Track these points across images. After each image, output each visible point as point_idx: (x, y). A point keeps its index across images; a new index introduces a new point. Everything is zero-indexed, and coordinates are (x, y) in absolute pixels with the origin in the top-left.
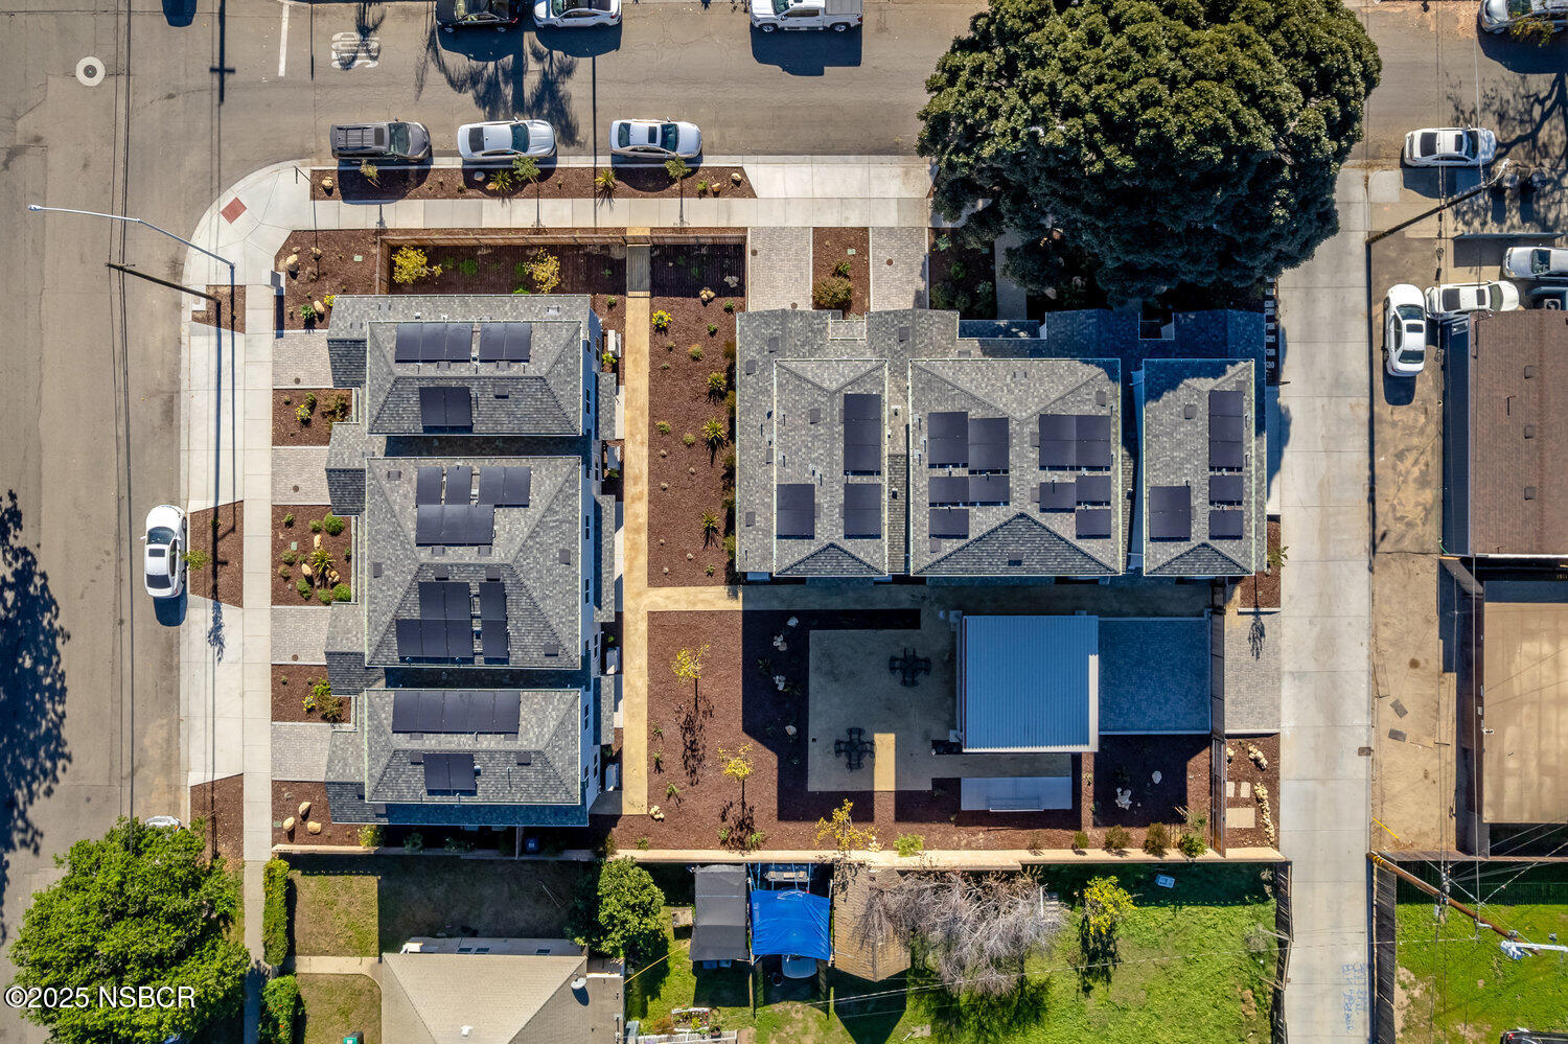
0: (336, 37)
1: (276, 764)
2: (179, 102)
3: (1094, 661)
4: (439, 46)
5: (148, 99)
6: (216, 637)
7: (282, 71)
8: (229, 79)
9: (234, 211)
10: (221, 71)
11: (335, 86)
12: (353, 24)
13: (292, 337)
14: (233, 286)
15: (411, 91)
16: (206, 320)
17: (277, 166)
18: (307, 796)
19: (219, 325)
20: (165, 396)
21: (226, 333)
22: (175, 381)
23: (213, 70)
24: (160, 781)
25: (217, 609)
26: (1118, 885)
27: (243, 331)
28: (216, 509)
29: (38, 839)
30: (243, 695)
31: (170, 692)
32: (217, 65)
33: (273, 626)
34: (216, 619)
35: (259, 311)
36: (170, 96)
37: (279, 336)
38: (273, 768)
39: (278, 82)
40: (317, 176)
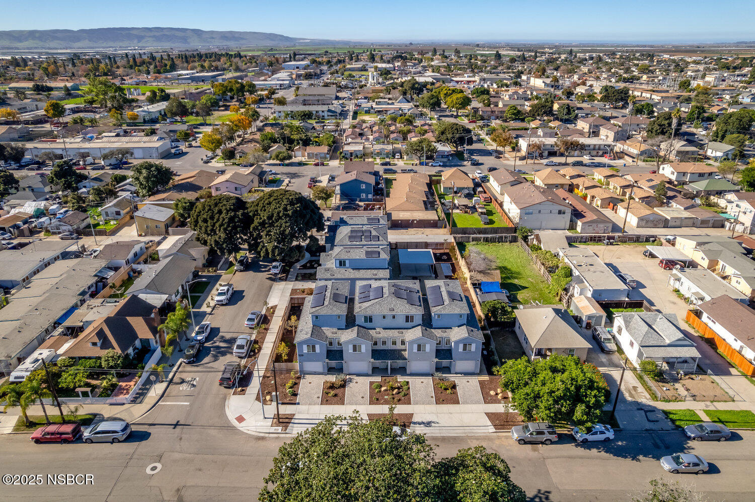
0: (181, 389)
1: (478, 402)
2: (184, 436)
3: (409, 250)
4: (199, 364)
5: (178, 447)
6: (428, 424)
7: (188, 404)
8: (181, 422)
9: (241, 419)
10: (176, 425)
11: (201, 389)
12: (178, 386)
13: (300, 399)
14: (274, 418)
16: (286, 427)
17: (226, 407)
18: (488, 394)
19: (290, 423)
21: (293, 421)
23: (178, 422)
24: (497, 442)
25: (415, 423)
26: (465, 251)
27: (294, 415)
29: (542, 492)
30: (451, 413)
31: (455, 439)
32: (172, 426)
33: (420, 404)
34: (420, 424)
35: (285, 410)
36: (181, 439)
37: (298, 404)
38: (480, 403)
39: (191, 405)
40: (235, 393)
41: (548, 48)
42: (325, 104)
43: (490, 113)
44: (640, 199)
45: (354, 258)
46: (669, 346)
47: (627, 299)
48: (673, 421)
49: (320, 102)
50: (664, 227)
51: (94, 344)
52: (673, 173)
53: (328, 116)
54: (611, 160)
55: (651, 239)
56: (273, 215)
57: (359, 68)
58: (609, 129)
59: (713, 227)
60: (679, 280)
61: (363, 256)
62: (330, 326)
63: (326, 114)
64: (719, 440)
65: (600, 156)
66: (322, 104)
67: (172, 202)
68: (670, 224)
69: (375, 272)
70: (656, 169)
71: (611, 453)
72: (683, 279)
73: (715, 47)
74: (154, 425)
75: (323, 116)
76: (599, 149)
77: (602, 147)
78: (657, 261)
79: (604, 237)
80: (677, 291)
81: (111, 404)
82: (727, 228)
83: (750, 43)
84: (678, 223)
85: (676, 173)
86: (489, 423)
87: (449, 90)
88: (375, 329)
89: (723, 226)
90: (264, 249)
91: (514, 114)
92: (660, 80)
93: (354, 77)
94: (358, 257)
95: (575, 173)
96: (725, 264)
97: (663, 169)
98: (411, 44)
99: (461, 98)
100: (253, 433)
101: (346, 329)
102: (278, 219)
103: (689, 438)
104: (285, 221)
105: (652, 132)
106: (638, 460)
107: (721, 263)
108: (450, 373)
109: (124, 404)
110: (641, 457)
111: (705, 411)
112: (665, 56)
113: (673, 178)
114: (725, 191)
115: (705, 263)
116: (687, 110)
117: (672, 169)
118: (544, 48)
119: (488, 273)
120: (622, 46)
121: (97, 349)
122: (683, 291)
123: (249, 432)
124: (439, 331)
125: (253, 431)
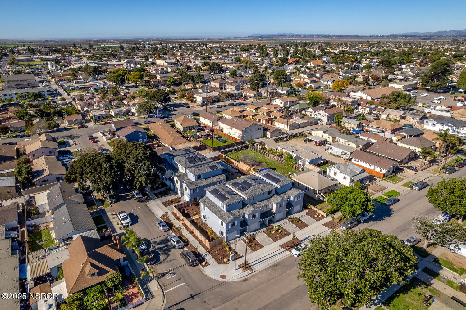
0: (168, 279)
2: (205, 300)
4: (160, 261)
5: (209, 306)
6: (306, 239)
7: (184, 283)
8: (193, 294)
9: (223, 277)
10: (192, 297)
11: (181, 273)
12: (163, 278)
13: (241, 254)
14: (240, 268)
15: (173, 261)
17: (207, 275)
18: (315, 217)
19: (250, 267)
20: (273, 268)
21: (250, 265)
22: (269, 268)
23: (193, 299)
25: (301, 241)
27: (247, 262)
28: (287, 250)
30: (311, 230)
32: (191, 299)
34: (303, 240)
35: (240, 262)
36: (205, 302)
37: (242, 256)
38: (316, 222)
39: (186, 283)
40: (204, 266)
41: (143, 41)
42: (34, 87)
43: (158, 83)
44: (280, 117)
45: (205, 172)
46: (359, 174)
47: (321, 161)
48: (379, 202)
49: (30, 86)
50: (299, 128)
51: (93, 275)
52: (281, 103)
53: (48, 94)
54: (244, 100)
55: (301, 134)
56: (138, 159)
57: (27, 59)
58: (231, 85)
59: (315, 125)
60: (331, 149)
61: (210, 170)
62: (235, 210)
63: (46, 93)
64: (396, 203)
65: (237, 99)
66: (32, 87)
67: (13, 170)
68: (301, 126)
69: (217, 177)
70: (269, 102)
71: (375, 221)
72: (333, 148)
73: (227, 40)
74: (179, 303)
75: (44, 95)
76: (236, 96)
77: (237, 94)
78: (313, 143)
79: (283, 137)
80: (331, 154)
81: (134, 307)
82: (320, 124)
83: (241, 37)
84: (303, 125)
85: (283, 103)
86: (328, 228)
87: (124, 70)
88: (256, 203)
89: (318, 124)
90: (138, 183)
91: (173, 82)
92: (221, 58)
93: (32, 66)
94: (207, 171)
95: (241, 109)
96: (339, 138)
97: (276, 101)
98: (46, 41)
99: (139, 75)
100: (239, 280)
101: (243, 208)
102: (142, 161)
103: (389, 206)
104: (146, 161)
105: (253, 84)
106: (384, 220)
107: (337, 138)
108: (291, 215)
109: (143, 303)
110: (384, 218)
111: (383, 195)
112: (210, 45)
113: (282, 105)
114: (306, 108)
115: (331, 140)
116: (251, 72)
117: (280, 101)
118: (141, 42)
119: (261, 165)
120: (185, 40)
121: (96, 277)
122: (334, 153)
123: (236, 280)
124: (283, 194)
125: (237, 279)
